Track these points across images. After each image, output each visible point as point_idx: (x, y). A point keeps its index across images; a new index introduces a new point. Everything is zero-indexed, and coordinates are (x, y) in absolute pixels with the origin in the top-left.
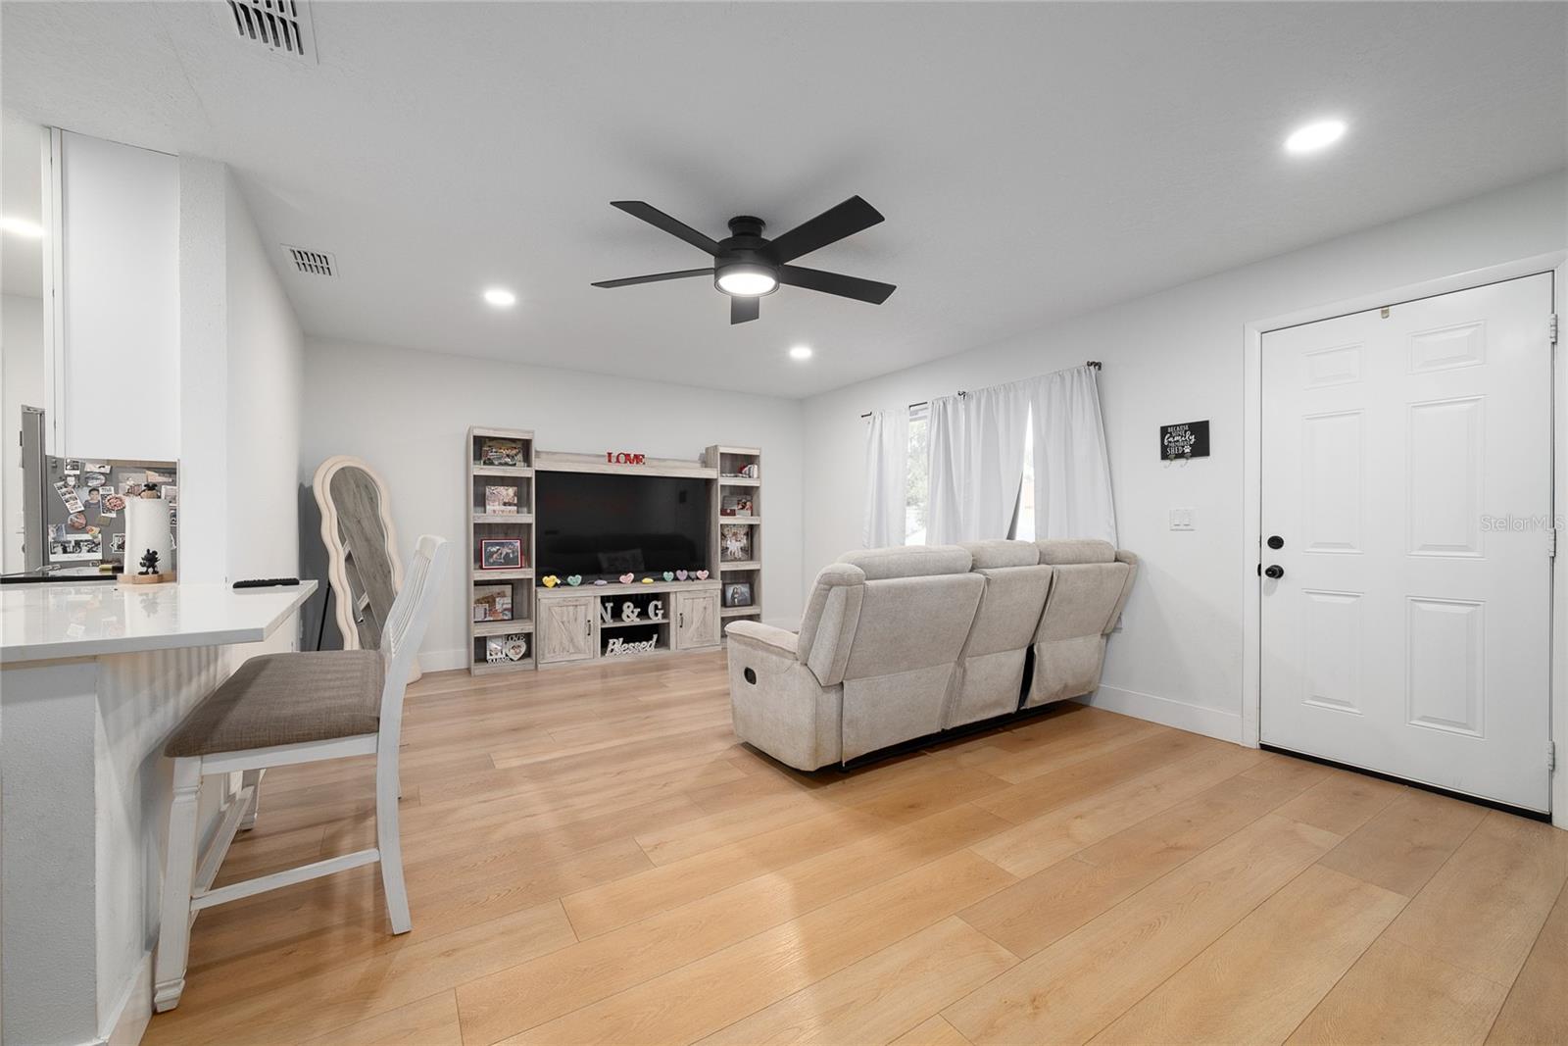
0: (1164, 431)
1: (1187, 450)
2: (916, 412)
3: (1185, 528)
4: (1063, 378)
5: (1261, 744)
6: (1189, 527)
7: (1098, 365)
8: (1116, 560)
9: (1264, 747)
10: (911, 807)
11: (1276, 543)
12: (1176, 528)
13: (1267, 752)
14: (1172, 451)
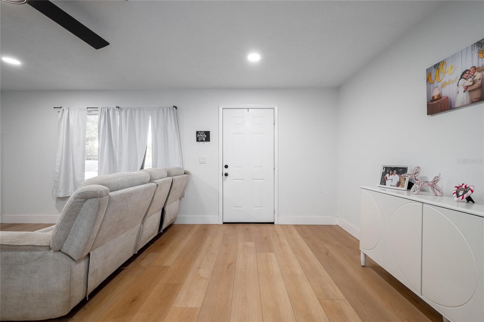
0: (197, 133)
1: (204, 139)
2: (91, 111)
3: (203, 163)
4: (163, 110)
5: (223, 223)
6: (205, 163)
7: (176, 108)
8: (185, 174)
9: (224, 223)
10: (133, 301)
11: (226, 167)
12: (201, 163)
13: (225, 224)
14: (200, 139)
